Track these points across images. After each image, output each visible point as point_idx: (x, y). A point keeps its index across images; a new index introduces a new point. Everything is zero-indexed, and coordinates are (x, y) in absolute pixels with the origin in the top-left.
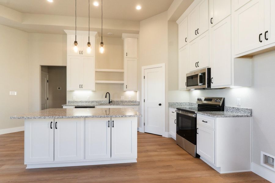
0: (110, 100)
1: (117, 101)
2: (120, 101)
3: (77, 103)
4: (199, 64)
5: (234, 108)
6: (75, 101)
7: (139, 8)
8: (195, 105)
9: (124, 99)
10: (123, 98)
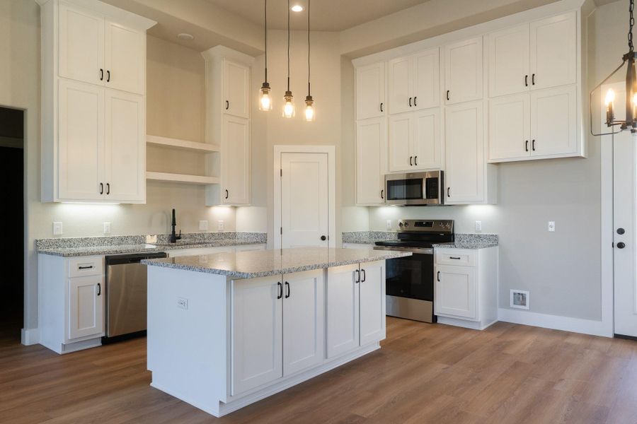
0: (174, 232)
1: (191, 236)
2: (199, 234)
3: (71, 246)
4: (418, 161)
5: (472, 235)
6: (64, 241)
7: (297, 8)
8: (388, 236)
9: (207, 229)
10: (204, 227)
